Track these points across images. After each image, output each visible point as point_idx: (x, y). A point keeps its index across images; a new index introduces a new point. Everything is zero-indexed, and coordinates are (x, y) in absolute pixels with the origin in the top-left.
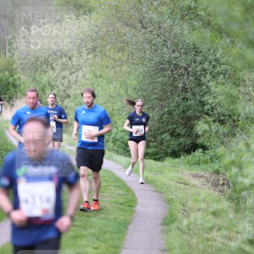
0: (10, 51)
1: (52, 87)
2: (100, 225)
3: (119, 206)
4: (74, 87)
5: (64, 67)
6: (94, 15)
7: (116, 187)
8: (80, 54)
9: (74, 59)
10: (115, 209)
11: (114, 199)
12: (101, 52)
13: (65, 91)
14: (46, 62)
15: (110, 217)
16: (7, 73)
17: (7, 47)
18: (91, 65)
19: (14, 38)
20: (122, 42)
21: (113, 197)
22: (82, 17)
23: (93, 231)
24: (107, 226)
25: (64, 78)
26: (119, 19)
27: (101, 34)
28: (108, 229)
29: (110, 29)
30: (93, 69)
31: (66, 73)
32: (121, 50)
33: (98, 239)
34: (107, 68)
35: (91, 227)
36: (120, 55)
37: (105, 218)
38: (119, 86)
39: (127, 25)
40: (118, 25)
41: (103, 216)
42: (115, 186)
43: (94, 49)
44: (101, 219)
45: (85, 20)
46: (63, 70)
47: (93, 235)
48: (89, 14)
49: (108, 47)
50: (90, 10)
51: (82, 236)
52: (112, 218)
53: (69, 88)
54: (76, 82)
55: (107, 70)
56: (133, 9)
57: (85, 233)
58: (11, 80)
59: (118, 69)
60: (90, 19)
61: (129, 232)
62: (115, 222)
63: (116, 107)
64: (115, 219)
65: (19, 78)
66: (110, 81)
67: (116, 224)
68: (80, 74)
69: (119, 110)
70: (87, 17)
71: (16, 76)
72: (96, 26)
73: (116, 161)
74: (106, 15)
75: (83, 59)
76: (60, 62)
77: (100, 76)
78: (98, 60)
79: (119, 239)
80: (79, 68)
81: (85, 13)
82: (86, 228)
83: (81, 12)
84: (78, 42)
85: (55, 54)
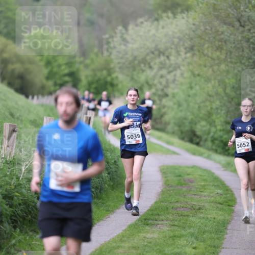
0: (108, 50)
1: (150, 86)
2: (199, 224)
3: (218, 205)
4: (172, 86)
5: (162, 66)
6: (192, 14)
7: (215, 186)
8: (178, 53)
9: (172, 58)
10: (214, 209)
11: (212, 198)
12: (199, 51)
13: (162, 90)
14: (144, 61)
15: (210, 216)
16: (105, 72)
17: (105, 47)
18: (189, 64)
19: (112, 37)
20: (221, 40)
21: (212, 197)
22: (179, 16)
23: (192, 230)
24: (206, 226)
25: (162, 77)
26: (217, 17)
27: (199, 32)
28: (207, 229)
29: (208, 27)
30: (191, 67)
31: (164, 72)
32: (219, 48)
33: (197, 238)
34: (205, 66)
35: (190, 227)
36: (218, 53)
37: (204, 218)
38: (217, 84)
39: (225, 24)
40: (216, 23)
41: (202, 215)
42: (213, 185)
43: (192, 48)
44: (200, 218)
45: (183, 18)
46: (161, 68)
47: (192, 235)
48: (186, 13)
49: (206, 46)
50: (188, 9)
51: (180, 237)
52: (211, 218)
53: (167, 86)
54: (174, 81)
55: (205, 69)
56: (230, 7)
57: (183, 232)
58: (109, 79)
59: (216, 68)
60: (188, 17)
61: (228, 232)
62: (214, 222)
63: (214, 106)
64: (214, 218)
65: (117, 77)
66: (208, 80)
67: (215, 224)
68: (178, 73)
69: (217, 109)
70: (184, 15)
71: (114, 75)
72: (194, 24)
73: (215, 161)
74: (203, 14)
75: (181, 58)
76: (157, 61)
77: (199, 75)
78: (196, 59)
79: (218, 238)
80: (177, 67)
81: (182, 12)
82: (184, 228)
83: (179, 10)
84: (176, 40)
85: (153, 53)
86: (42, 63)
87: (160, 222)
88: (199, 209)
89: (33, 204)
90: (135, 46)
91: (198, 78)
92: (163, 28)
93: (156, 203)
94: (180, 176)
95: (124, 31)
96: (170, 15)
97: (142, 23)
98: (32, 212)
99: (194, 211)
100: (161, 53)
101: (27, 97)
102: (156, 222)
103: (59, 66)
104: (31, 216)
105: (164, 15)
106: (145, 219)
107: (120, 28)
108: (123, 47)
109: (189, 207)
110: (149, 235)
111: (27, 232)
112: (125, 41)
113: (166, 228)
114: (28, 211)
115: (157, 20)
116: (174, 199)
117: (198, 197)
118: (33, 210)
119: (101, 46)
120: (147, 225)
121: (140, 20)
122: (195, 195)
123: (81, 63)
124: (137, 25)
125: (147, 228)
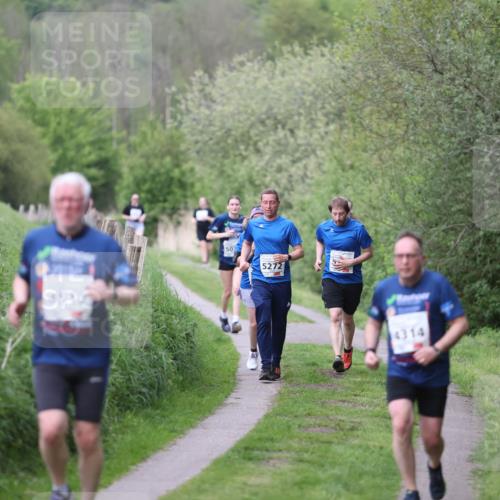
0: (174, 117)
1: (257, 188)
2: (353, 459)
4: (299, 187)
5: (281, 149)
6: (339, 46)
8: (312, 122)
9: (301, 133)
10: (381, 429)
11: (378, 409)
12: (353, 120)
14: (246, 139)
15: (371, 443)
16: (168, 160)
17: (169, 110)
18: (333, 145)
19: (182, 91)
20: (395, 100)
22: (315, 51)
23: (336, 471)
24: (364, 463)
25: (280, 170)
26: (390, 54)
27: (353, 83)
28: (367, 468)
29: (371, 74)
30: (337, 151)
31: (284, 160)
32: (393, 115)
33: (346, 486)
34: (365, 151)
35: (334, 464)
36: (390, 125)
37: (360, 446)
38: (387, 186)
39: (405, 67)
40: (387, 65)
41: (356, 442)
43: (339, 115)
44: (352, 447)
45: (323, 55)
46: (277, 154)
47: (338, 479)
48: (329, 45)
49: (367, 110)
50: (332, 37)
51: (317, 482)
52: (374, 446)
53: (290, 189)
54: (304, 177)
55: (365, 155)
56: (416, 34)
57: (321, 475)
58: (176, 173)
59: (385, 153)
60: (332, 54)
62: (381, 455)
63: (382, 228)
64: (381, 448)
65: (192, 170)
66: (370, 177)
67: (382, 458)
68: (312, 162)
69: (388, 233)
70: (326, 50)
71: (186, 167)
72: (344, 68)
74: (363, 47)
75: (318, 133)
76: (271, 138)
77: (352, 167)
78: (346, 135)
79: (388, 487)
80: (309, 151)
81: (321, 43)
82: (323, 466)
83: (315, 40)
84: (308, 99)
85: (263, 122)
86: (46, 141)
87: (275, 455)
88: (352, 429)
89: (27, 417)
90: (229, 109)
91: (351, 172)
92: (283, 73)
93: (267, 416)
94: (314, 364)
95: (206, 79)
96: (297, 48)
97: (242, 64)
98: (25, 432)
99: (342, 433)
100: (279, 123)
101: (15, 207)
102: (267, 455)
103: (79, 147)
104: (24, 442)
105: (286, 49)
106: (246, 449)
107: (199, 73)
108: (204, 111)
109: (333, 425)
110: (253, 480)
111: (14, 473)
112: (208, 99)
113: (286, 467)
114: (18, 430)
115: (271, 58)
116: (301, 409)
117: (350, 405)
118: (26, 429)
119: (160, 109)
120: (250, 459)
121: (238, 58)
122: (344, 401)
123: (120, 141)
124: (232, 69)
125: (251, 465)
